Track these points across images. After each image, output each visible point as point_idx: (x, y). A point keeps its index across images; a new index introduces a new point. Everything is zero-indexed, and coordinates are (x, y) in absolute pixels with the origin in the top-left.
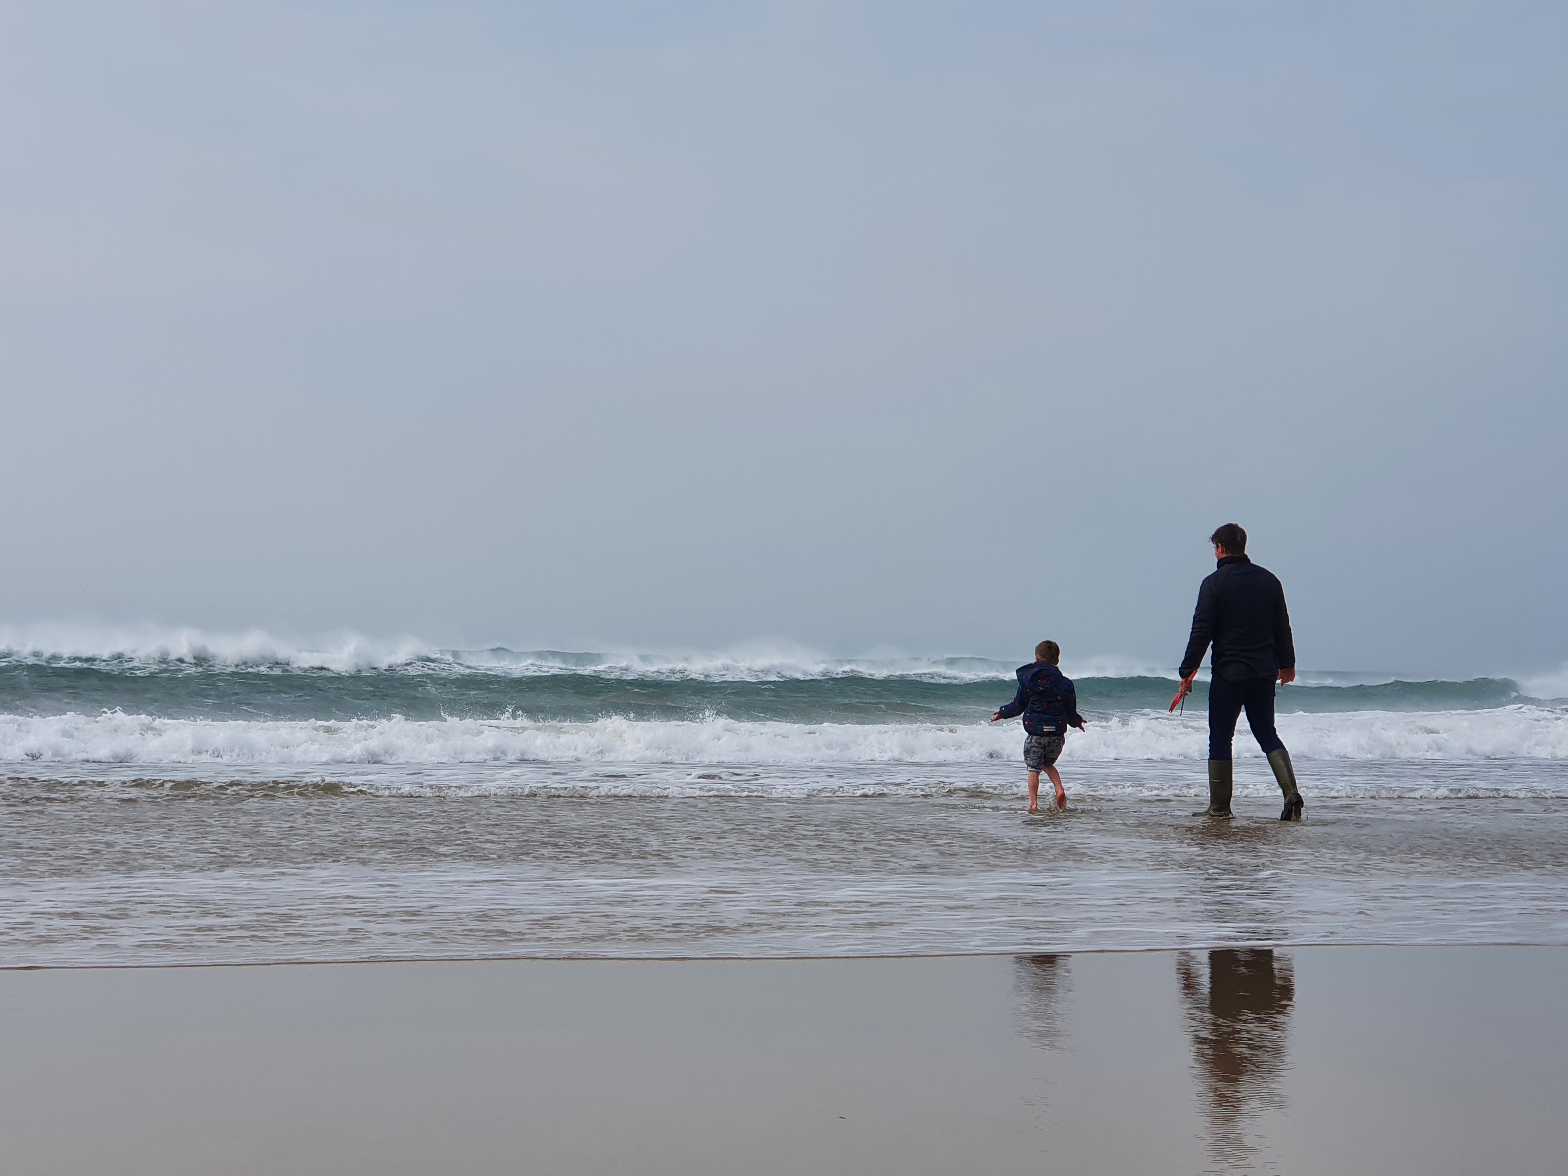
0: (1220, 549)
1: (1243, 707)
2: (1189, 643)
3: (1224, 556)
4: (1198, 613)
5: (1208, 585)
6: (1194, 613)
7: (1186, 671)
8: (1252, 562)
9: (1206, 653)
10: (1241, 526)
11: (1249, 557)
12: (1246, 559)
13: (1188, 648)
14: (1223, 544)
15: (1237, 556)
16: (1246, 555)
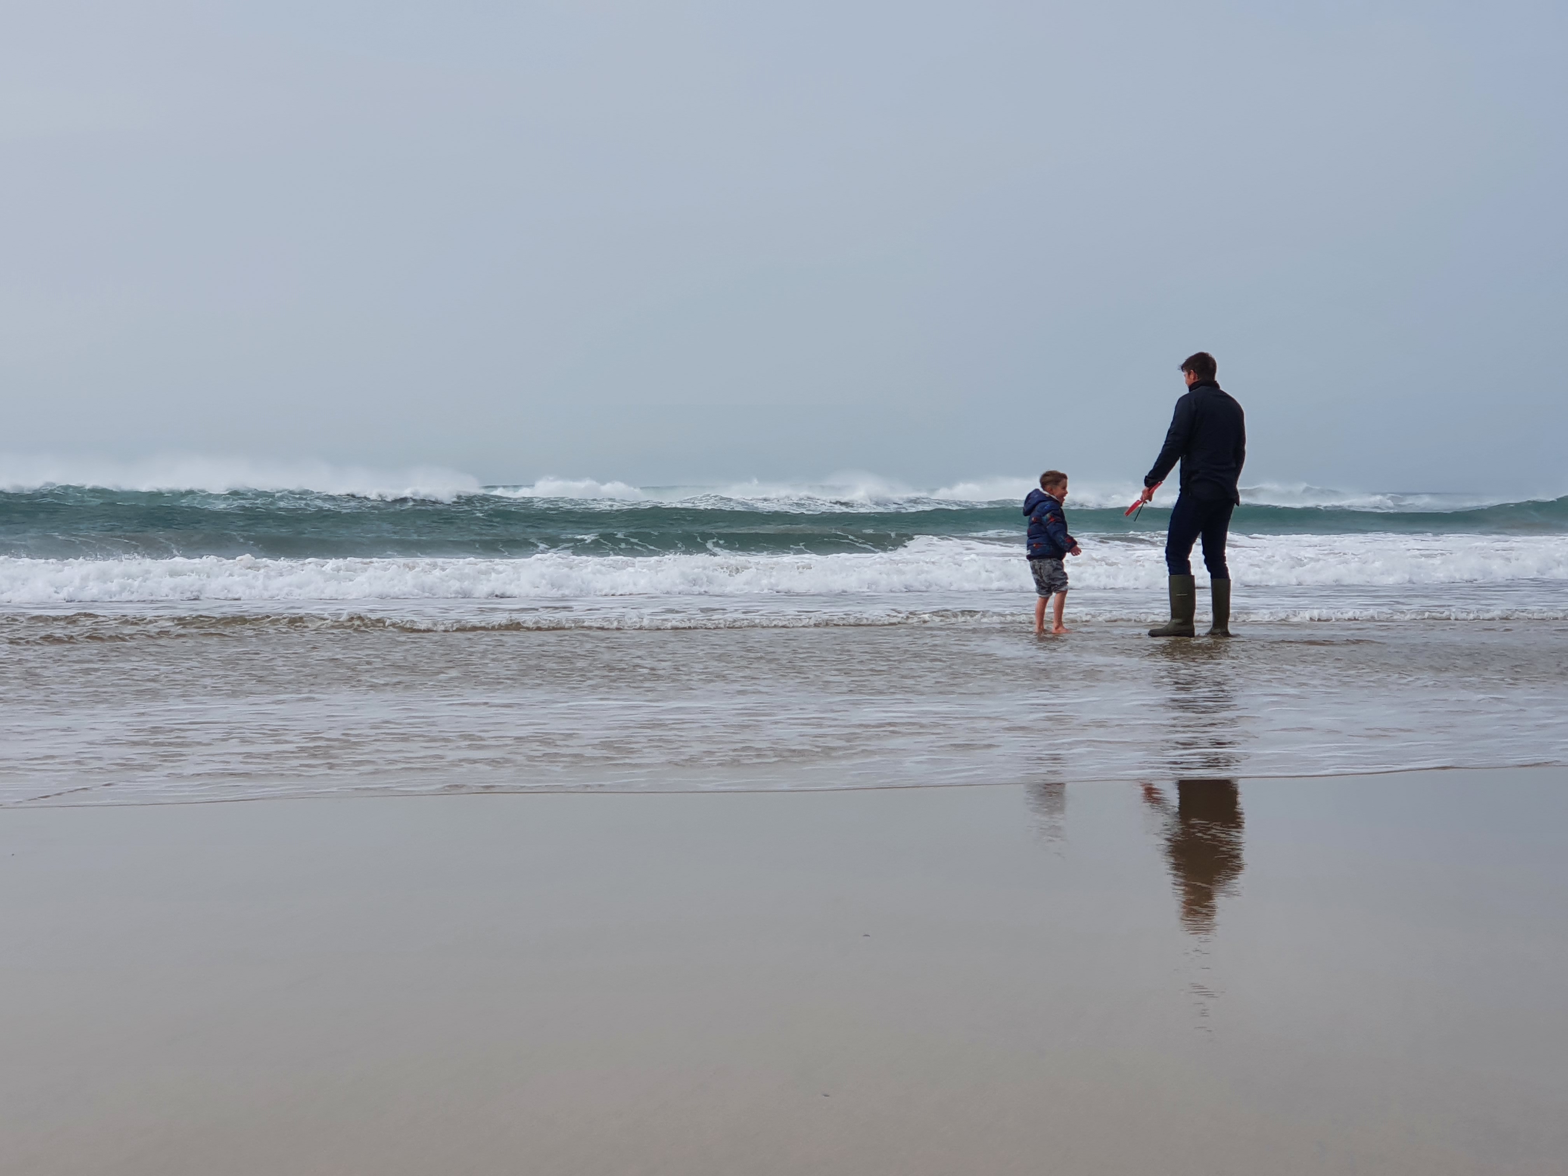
1: (1201, 533)
2: (1160, 455)
3: (1197, 381)
4: (1173, 426)
5: (1182, 403)
7: (1151, 481)
8: (1222, 388)
9: (1174, 467)
12: (1216, 386)
13: (1158, 460)
14: (1193, 371)
15: (1207, 381)
16: (1215, 382)
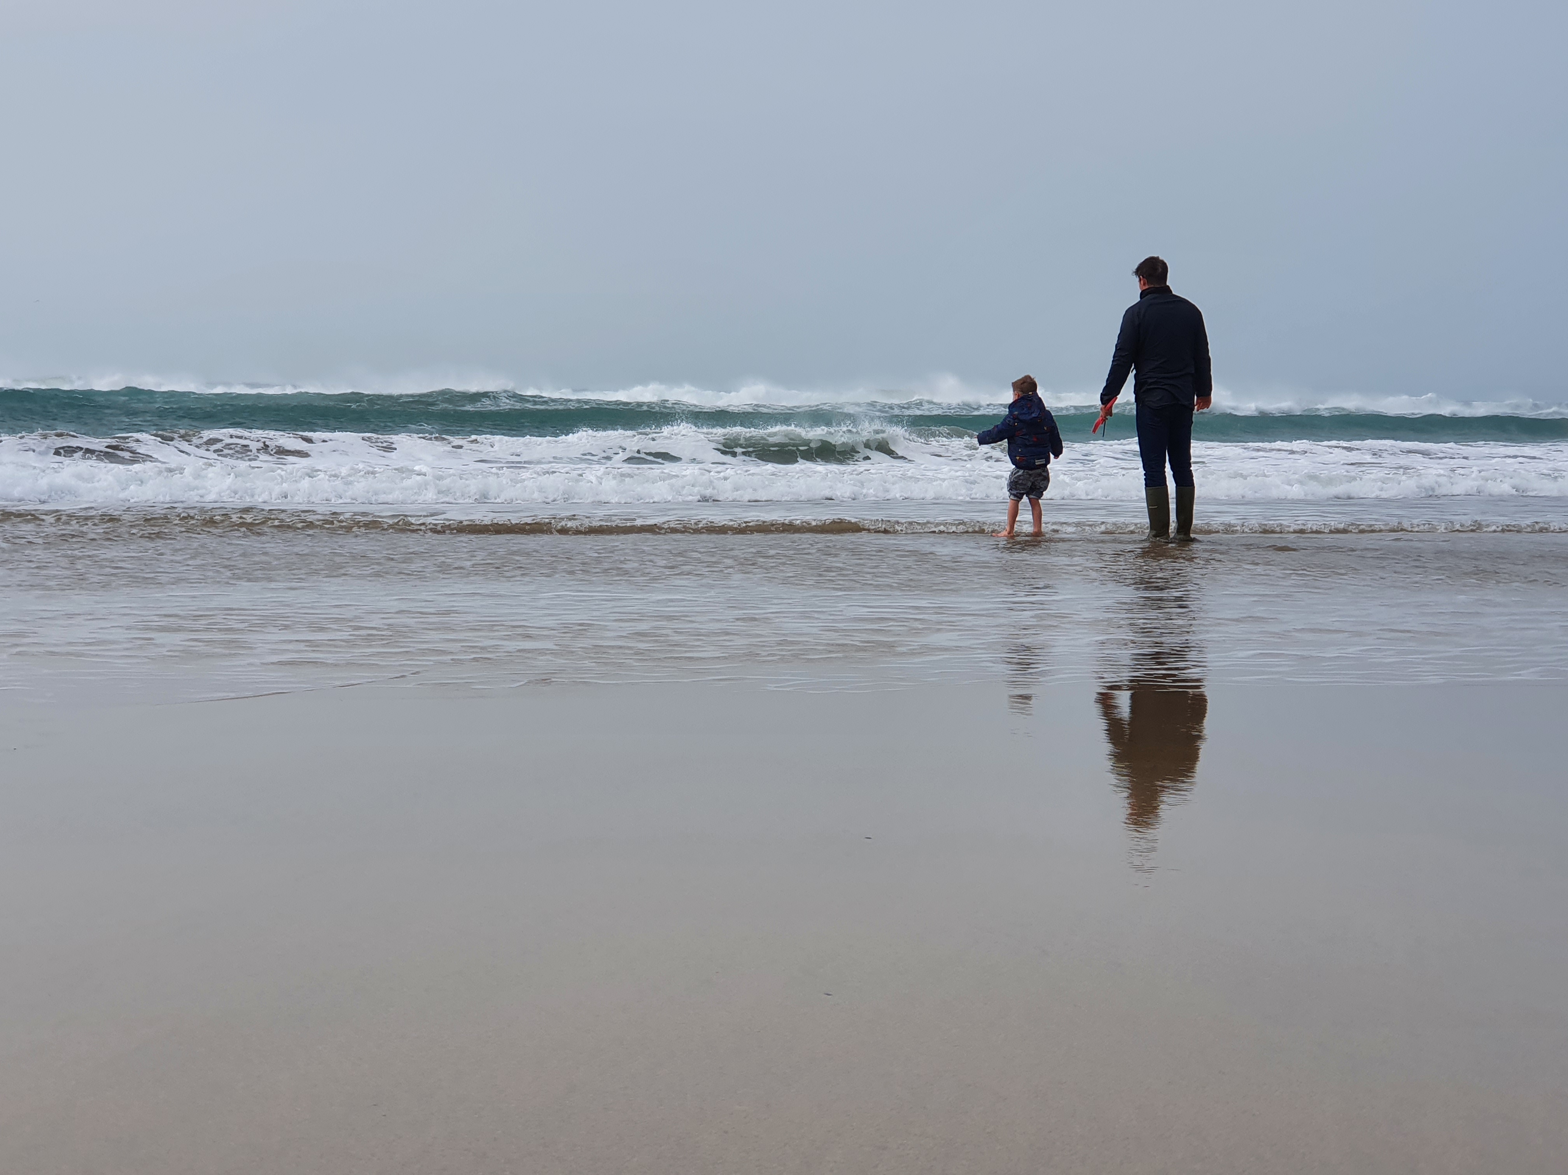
0: (1142, 282)
3: (1144, 288)
6: (1116, 342)
8: (1173, 293)
10: (1161, 258)
11: (1171, 288)
12: (1167, 290)
14: (1145, 276)
15: (1158, 286)
16: (1168, 286)
